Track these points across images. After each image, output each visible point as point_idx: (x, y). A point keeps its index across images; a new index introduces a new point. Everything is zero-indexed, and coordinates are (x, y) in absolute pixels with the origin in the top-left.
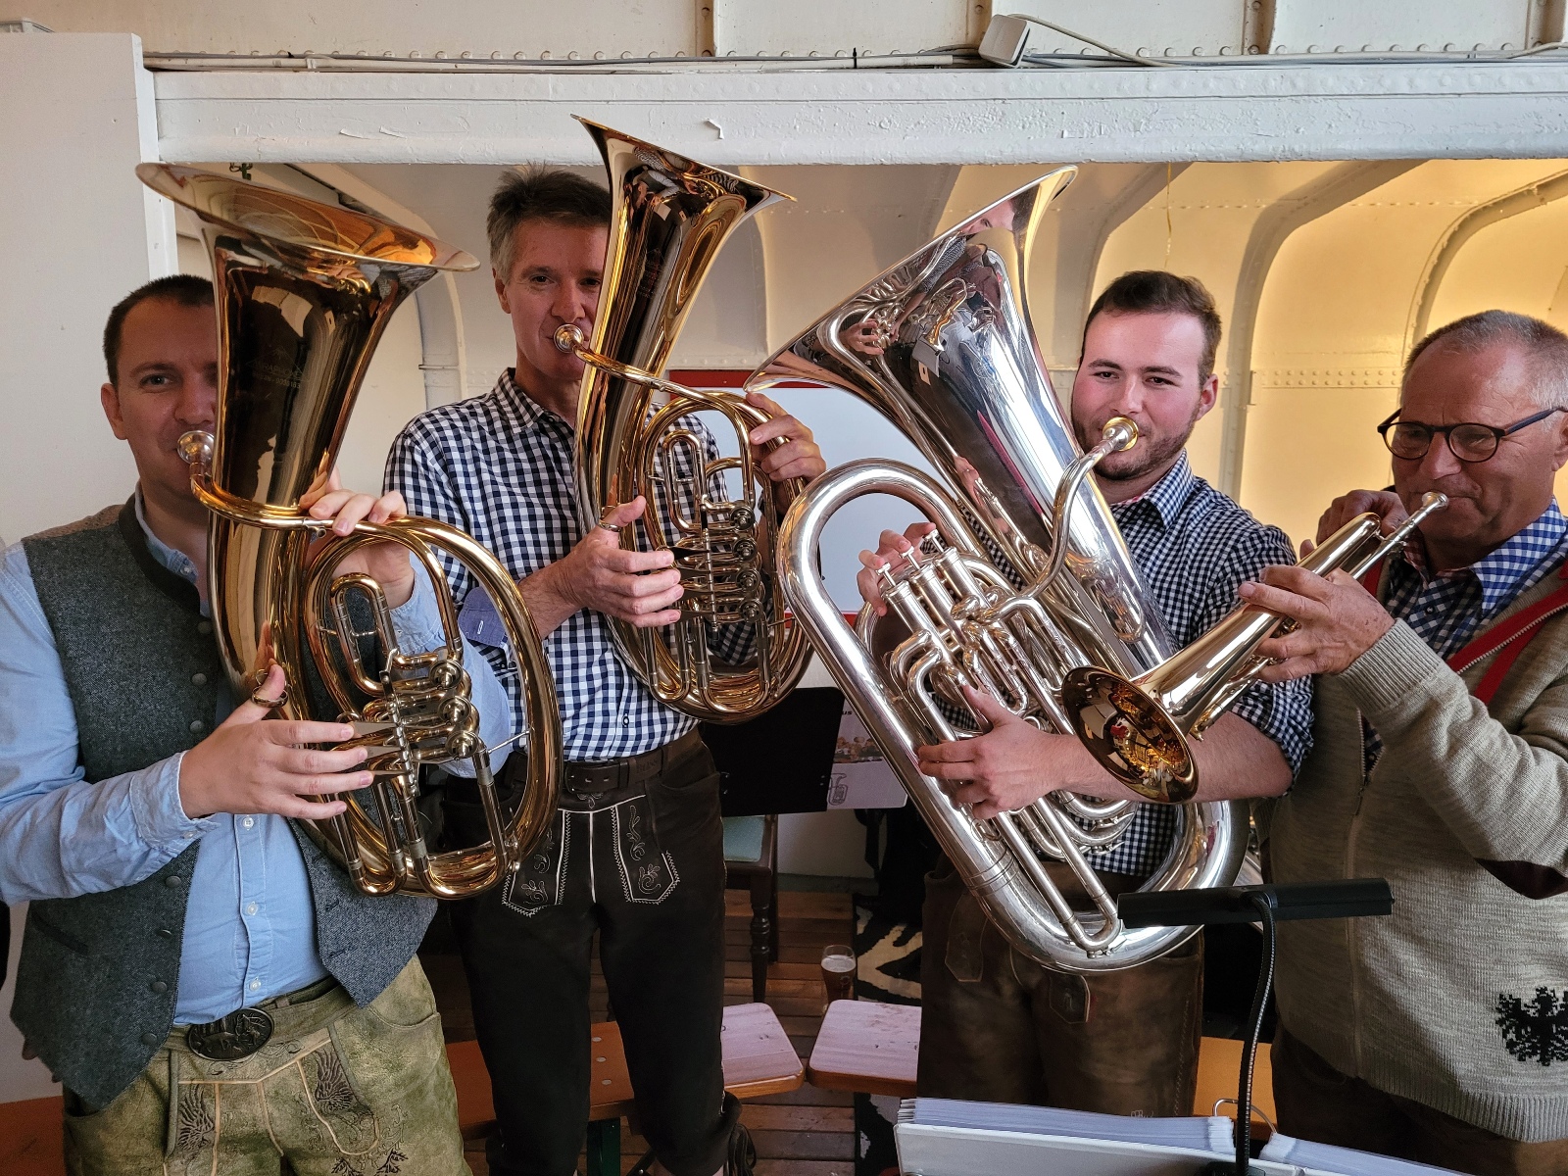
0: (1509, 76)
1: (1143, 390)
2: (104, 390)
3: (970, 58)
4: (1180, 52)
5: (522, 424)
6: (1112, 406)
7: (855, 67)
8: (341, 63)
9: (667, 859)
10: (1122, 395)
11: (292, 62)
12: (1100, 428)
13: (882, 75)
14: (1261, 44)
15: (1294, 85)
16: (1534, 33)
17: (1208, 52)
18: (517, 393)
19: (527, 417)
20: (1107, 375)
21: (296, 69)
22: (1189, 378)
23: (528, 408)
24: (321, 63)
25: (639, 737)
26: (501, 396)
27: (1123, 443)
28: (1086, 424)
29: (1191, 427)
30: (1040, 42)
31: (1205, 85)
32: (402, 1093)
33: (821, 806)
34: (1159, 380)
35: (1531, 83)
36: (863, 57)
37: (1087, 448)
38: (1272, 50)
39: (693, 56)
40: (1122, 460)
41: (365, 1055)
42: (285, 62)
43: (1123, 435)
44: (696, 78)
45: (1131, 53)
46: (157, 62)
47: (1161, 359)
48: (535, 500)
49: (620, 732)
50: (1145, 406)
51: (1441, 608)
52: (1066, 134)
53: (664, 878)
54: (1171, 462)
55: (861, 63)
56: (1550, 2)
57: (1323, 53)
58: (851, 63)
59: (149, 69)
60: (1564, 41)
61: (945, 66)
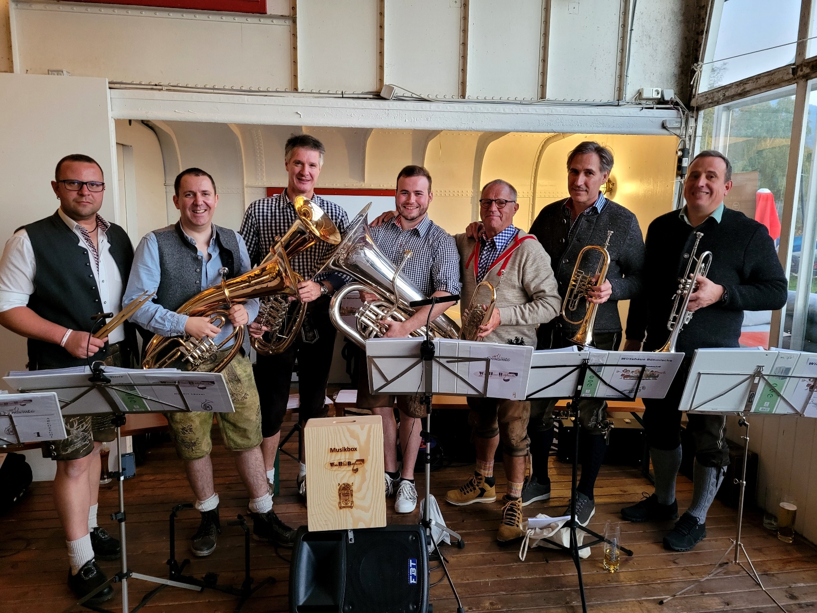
0: (531, 109)
1: (415, 197)
2: (174, 197)
3: (378, 96)
4: (440, 97)
8: (173, 88)
9: (316, 331)
11: (157, 87)
13: (351, 100)
14: (463, 96)
15: (471, 109)
16: (540, 96)
17: (448, 98)
20: (405, 194)
21: (160, 90)
24: (167, 88)
30: (398, 92)
31: (447, 108)
34: (419, 194)
35: (536, 111)
36: (345, 94)
38: (466, 97)
39: (291, 91)
42: (155, 87)
44: (292, 98)
45: (426, 97)
46: (112, 86)
47: (418, 188)
52: (407, 121)
53: (314, 337)
55: (344, 96)
56: (543, 86)
57: (481, 98)
58: (341, 96)
59: (110, 88)
60: (547, 98)
61: (370, 98)
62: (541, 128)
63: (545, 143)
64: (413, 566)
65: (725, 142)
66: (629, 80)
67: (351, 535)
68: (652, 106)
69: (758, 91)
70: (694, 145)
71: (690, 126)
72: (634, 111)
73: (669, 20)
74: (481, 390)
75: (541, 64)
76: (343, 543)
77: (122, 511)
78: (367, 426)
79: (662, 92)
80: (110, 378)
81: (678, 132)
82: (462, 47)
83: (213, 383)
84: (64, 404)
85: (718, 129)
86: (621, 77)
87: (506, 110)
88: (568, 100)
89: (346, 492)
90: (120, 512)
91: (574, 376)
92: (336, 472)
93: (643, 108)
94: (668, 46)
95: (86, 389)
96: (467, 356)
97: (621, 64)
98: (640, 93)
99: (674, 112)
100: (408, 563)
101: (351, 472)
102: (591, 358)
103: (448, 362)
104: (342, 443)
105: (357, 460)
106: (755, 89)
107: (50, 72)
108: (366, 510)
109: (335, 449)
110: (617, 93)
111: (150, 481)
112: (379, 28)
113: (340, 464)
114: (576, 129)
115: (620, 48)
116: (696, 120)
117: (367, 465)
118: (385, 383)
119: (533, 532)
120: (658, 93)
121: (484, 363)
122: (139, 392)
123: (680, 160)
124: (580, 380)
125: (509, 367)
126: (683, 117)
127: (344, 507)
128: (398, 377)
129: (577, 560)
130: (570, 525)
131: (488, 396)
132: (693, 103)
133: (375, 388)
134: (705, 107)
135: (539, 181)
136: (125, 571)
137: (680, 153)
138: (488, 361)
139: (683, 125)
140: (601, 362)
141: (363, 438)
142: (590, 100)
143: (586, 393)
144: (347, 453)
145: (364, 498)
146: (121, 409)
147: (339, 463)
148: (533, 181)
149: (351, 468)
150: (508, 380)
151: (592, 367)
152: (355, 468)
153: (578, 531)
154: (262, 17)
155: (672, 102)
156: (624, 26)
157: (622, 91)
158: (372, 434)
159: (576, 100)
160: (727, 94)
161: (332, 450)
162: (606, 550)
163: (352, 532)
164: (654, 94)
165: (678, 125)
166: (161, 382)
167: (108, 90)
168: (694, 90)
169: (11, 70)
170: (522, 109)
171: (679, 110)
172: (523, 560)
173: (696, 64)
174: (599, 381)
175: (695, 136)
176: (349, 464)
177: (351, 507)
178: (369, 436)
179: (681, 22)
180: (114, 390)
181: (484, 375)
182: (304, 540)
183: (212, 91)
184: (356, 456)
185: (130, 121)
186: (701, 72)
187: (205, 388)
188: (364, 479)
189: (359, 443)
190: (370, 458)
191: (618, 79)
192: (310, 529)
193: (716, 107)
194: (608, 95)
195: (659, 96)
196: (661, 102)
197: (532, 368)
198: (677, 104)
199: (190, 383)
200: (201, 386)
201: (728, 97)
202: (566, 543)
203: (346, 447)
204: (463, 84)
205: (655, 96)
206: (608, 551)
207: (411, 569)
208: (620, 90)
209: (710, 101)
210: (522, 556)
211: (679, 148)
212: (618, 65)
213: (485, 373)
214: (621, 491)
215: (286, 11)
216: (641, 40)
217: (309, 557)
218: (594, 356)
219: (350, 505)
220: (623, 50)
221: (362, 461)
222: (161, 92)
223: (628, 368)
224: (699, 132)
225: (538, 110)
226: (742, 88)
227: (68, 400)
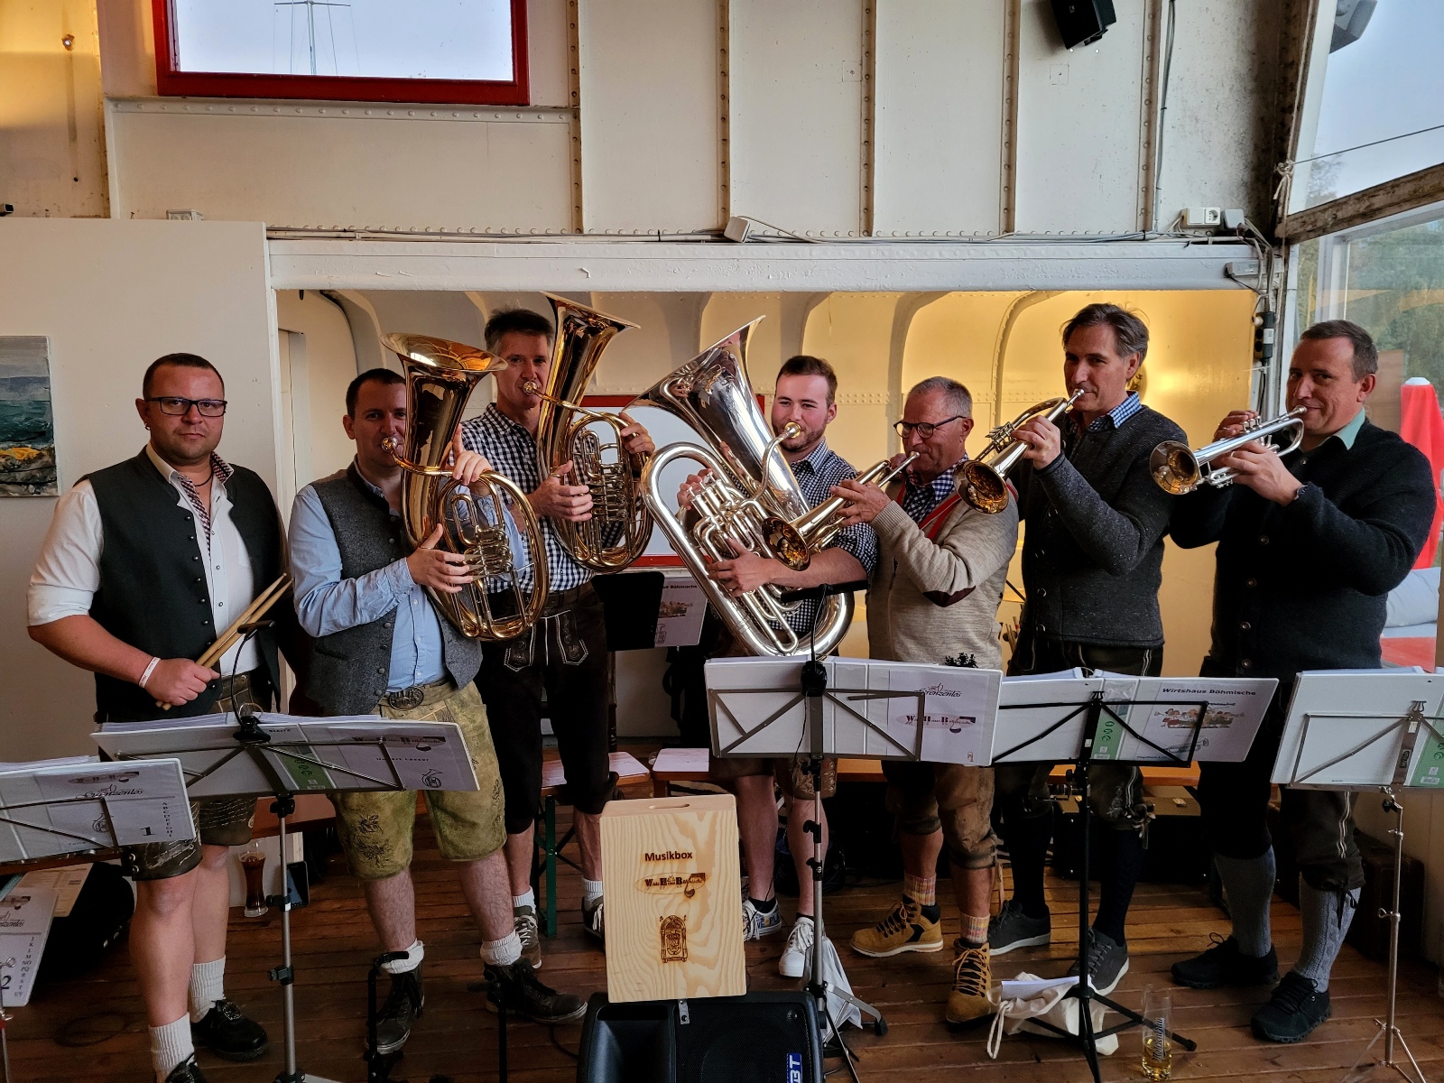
0: (987, 250)
1: (801, 410)
2: (345, 418)
3: (719, 236)
4: (829, 235)
5: (504, 430)
6: (788, 417)
7: (660, 241)
8: (374, 235)
9: (582, 643)
10: (792, 412)
11: (346, 234)
12: (783, 428)
13: (674, 245)
14: (869, 232)
15: (883, 254)
16: (1003, 227)
17: (842, 235)
18: (499, 415)
19: (506, 427)
20: (786, 403)
21: (351, 239)
22: (822, 405)
23: (506, 422)
24: (364, 235)
25: (568, 581)
26: (490, 417)
27: (793, 434)
28: (778, 426)
29: (824, 427)
30: (755, 229)
31: (840, 254)
32: (475, 734)
33: (652, 645)
34: (808, 406)
35: (998, 254)
36: (664, 235)
37: (778, 434)
38: (874, 234)
39: (570, 233)
40: (794, 442)
41: (460, 715)
42: (343, 234)
43: (793, 430)
44: (573, 245)
45: (803, 236)
46: (273, 234)
47: (808, 397)
48: (513, 467)
49: (559, 577)
50: (803, 417)
51: (923, 501)
52: (771, 277)
53: (582, 653)
54: (817, 443)
55: (662, 238)
56: (1009, 210)
57: (900, 235)
58: (657, 238)
59: (269, 238)
60: (1016, 231)
61: (707, 241)
62: (1007, 283)
63: (1014, 307)
64: (795, 1068)
65: (1341, 297)
66: (1162, 195)
67: (684, 1010)
68: (1205, 239)
69: (1396, 209)
70: (1284, 305)
71: (1275, 272)
72: (1174, 248)
73: (1231, 89)
74: (910, 748)
75: (1004, 171)
76: (670, 1023)
77: (288, 965)
78: (709, 815)
79: (1223, 214)
80: (268, 733)
81: (1253, 283)
82: (864, 147)
83: (443, 739)
84: (191, 778)
85: (1327, 275)
86: (1148, 190)
87: (944, 253)
88: (1054, 233)
89: (673, 932)
90: (284, 966)
91: (1077, 722)
92: (656, 897)
93: (1188, 243)
94: (1231, 134)
95: (229, 751)
96: (885, 688)
97: (1148, 168)
98: (1182, 218)
99: (1245, 249)
100: (786, 1062)
101: (682, 896)
102: (1107, 690)
103: (850, 699)
104: (666, 845)
105: (693, 875)
106: (1391, 205)
107: (169, 215)
108: (710, 964)
109: (653, 854)
110: (1141, 218)
111: (333, 911)
112: (720, 120)
113: (663, 882)
114: (1069, 283)
115: (1143, 139)
116: (1286, 262)
117: (710, 884)
118: (740, 736)
119: (1011, 1005)
120: (1215, 217)
121: (914, 700)
122: (316, 756)
123: (1259, 333)
124: (1089, 730)
125: (960, 707)
126: (1261, 257)
127: (671, 959)
128: (762, 726)
129: (1093, 1057)
130: (1078, 993)
131: (923, 759)
132: (1280, 231)
133: (722, 746)
134: (1302, 238)
135: (1006, 374)
136: (292, 1072)
137: (1259, 321)
138: (921, 696)
139: (1263, 271)
140: (1126, 696)
141: (702, 836)
142: (1093, 233)
143: (1100, 753)
144: (676, 862)
145: (705, 944)
146: (287, 785)
147: (661, 879)
148: (995, 374)
149: (682, 888)
150: (960, 730)
151: (1109, 706)
152: (689, 888)
153: (1092, 1004)
154: (522, 111)
155: (1241, 231)
156: (1150, 102)
157: (1150, 215)
158: (718, 827)
159: (1067, 233)
160: (1340, 215)
161: (649, 857)
162: (1147, 1040)
163: (685, 1004)
164: (1208, 218)
165: (1253, 271)
166: (356, 739)
167: (266, 242)
168: (1280, 208)
169: (106, 213)
170: (972, 252)
171: (1254, 245)
172: (995, 1057)
173: (1281, 165)
174: (1124, 731)
175: (1285, 290)
176: (679, 881)
177: (684, 959)
178: (712, 833)
179: (1252, 92)
180: (275, 754)
181: (915, 722)
182: (602, 1017)
183: (438, 238)
184: (691, 867)
185: (301, 292)
186: (1291, 177)
187: (429, 748)
188: (704, 910)
189: (695, 845)
190: (715, 871)
191: (1141, 194)
192: (612, 999)
193: (1322, 239)
194: (1126, 222)
195: (1218, 222)
196: (1221, 231)
197: (1001, 708)
198: (1250, 234)
199: (403, 739)
200: (422, 745)
201: (1343, 220)
202: (1073, 1027)
203: (673, 852)
204: (868, 211)
205: (1210, 221)
206: (1150, 1041)
207: (792, 1072)
208: (1147, 213)
209: (1310, 227)
210: (993, 1051)
211: (1258, 311)
212: (1141, 170)
213: (916, 718)
214: (1172, 931)
215: (561, 99)
216: (1182, 126)
217: (610, 1048)
218: (1114, 686)
219: (680, 955)
220: (1149, 144)
221: (702, 876)
222: (354, 242)
223: (1176, 707)
224: (1293, 282)
225: (1000, 252)
226: (1367, 203)
227: (198, 770)
